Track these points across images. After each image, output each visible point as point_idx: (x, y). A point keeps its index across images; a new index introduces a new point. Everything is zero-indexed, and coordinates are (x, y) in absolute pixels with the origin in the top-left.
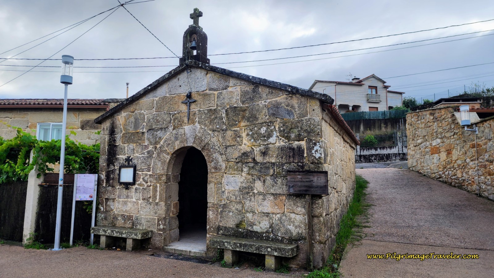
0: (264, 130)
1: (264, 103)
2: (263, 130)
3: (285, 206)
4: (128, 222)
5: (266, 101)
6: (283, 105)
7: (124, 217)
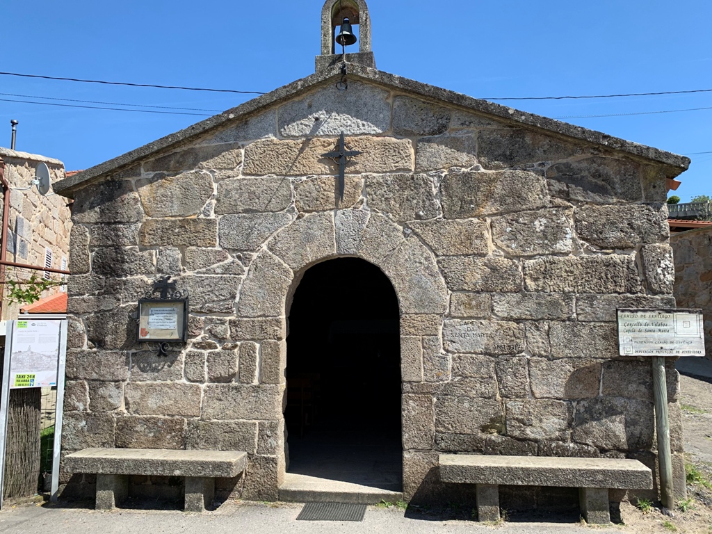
0: (541, 225)
1: (540, 168)
2: (539, 225)
3: (600, 381)
4: (168, 437)
5: (543, 164)
6: (585, 173)
7: (155, 423)
